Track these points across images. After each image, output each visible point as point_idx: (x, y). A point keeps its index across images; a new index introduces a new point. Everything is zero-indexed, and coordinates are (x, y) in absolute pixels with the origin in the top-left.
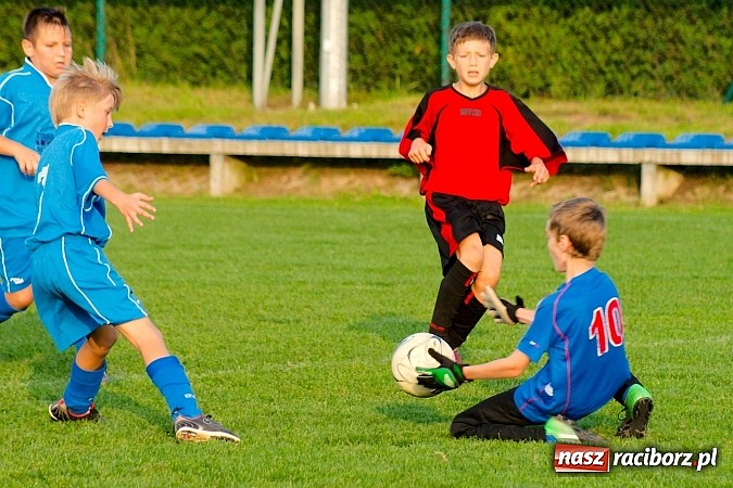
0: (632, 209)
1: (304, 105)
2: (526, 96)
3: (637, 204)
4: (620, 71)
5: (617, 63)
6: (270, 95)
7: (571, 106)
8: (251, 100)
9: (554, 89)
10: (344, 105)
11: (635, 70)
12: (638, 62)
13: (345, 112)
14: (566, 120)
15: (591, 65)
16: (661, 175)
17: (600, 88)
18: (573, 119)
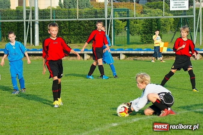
0: (83, 61)
1: (32, 45)
2: (67, 43)
3: (84, 60)
4: (82, 39)
5: (82, 38)
6: (27, 44)
7: (74, 45)
8: (24, 45)
9: (72, 42)
10: (38, 45)
11: (84, 39)
12: (85, 38)
13: (38, 46)
14: (73, 47)
15: (77, 38)
16: (87, 55)
17: (79, 42)
18: (74, 47)
